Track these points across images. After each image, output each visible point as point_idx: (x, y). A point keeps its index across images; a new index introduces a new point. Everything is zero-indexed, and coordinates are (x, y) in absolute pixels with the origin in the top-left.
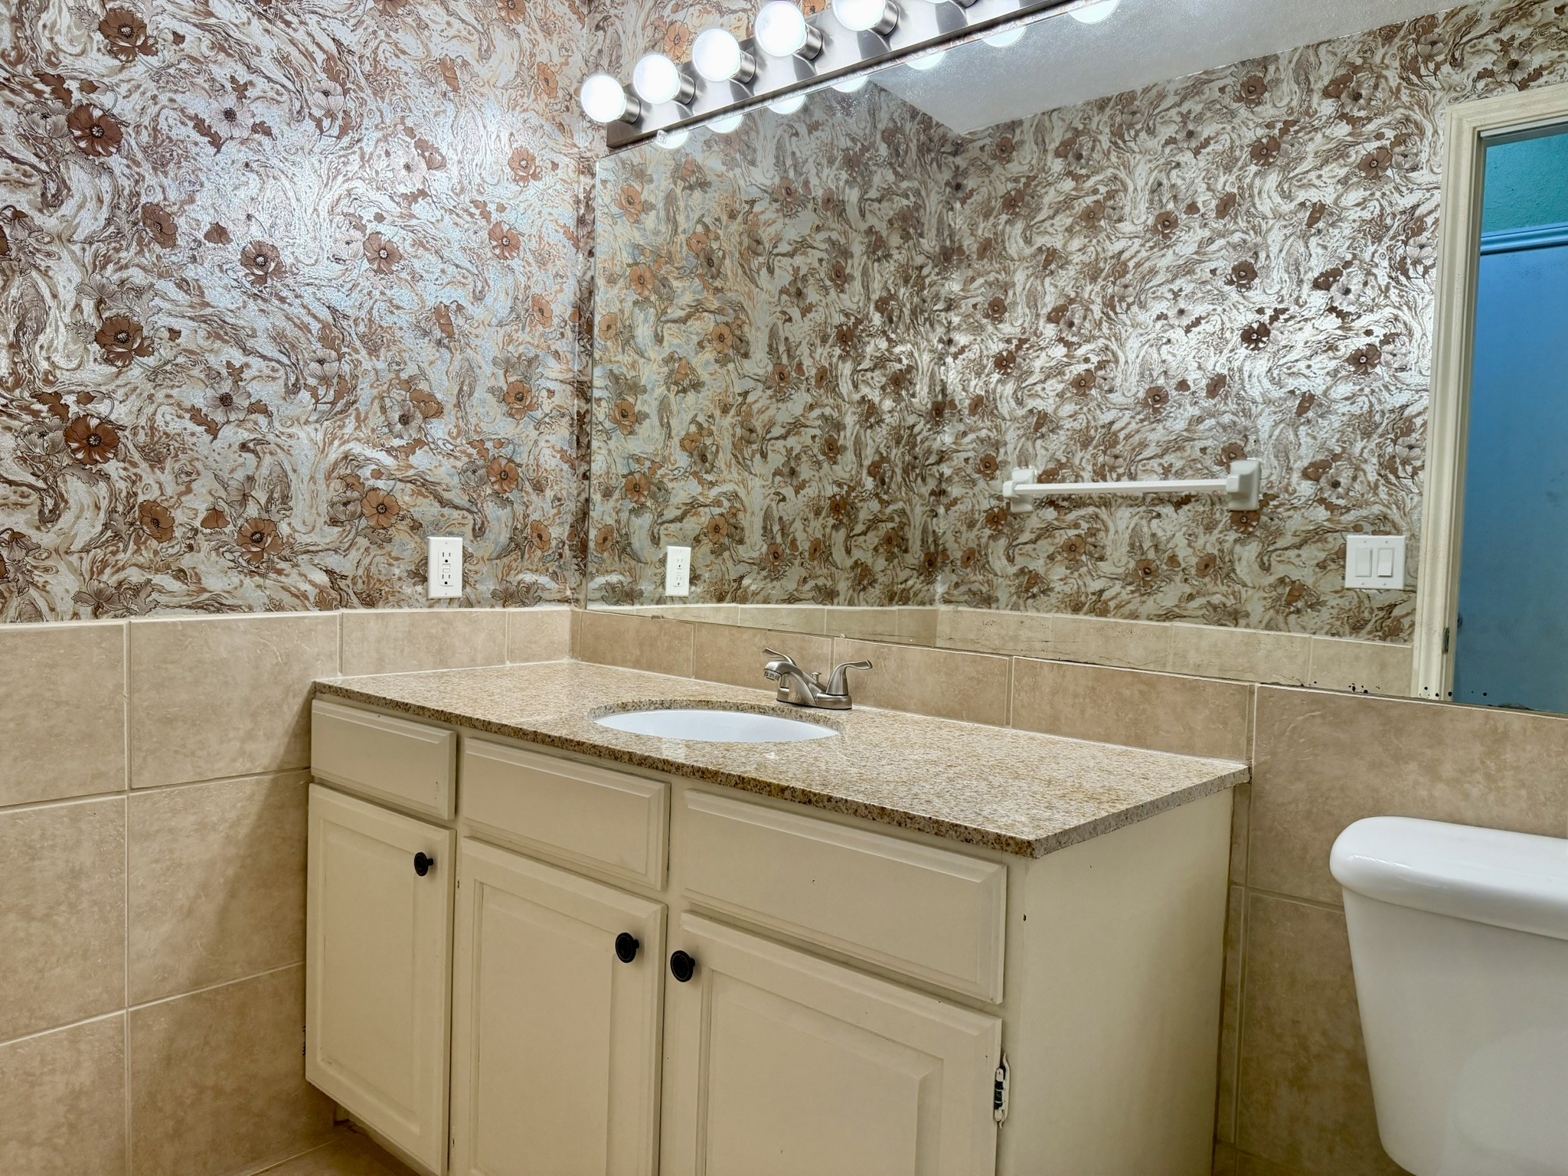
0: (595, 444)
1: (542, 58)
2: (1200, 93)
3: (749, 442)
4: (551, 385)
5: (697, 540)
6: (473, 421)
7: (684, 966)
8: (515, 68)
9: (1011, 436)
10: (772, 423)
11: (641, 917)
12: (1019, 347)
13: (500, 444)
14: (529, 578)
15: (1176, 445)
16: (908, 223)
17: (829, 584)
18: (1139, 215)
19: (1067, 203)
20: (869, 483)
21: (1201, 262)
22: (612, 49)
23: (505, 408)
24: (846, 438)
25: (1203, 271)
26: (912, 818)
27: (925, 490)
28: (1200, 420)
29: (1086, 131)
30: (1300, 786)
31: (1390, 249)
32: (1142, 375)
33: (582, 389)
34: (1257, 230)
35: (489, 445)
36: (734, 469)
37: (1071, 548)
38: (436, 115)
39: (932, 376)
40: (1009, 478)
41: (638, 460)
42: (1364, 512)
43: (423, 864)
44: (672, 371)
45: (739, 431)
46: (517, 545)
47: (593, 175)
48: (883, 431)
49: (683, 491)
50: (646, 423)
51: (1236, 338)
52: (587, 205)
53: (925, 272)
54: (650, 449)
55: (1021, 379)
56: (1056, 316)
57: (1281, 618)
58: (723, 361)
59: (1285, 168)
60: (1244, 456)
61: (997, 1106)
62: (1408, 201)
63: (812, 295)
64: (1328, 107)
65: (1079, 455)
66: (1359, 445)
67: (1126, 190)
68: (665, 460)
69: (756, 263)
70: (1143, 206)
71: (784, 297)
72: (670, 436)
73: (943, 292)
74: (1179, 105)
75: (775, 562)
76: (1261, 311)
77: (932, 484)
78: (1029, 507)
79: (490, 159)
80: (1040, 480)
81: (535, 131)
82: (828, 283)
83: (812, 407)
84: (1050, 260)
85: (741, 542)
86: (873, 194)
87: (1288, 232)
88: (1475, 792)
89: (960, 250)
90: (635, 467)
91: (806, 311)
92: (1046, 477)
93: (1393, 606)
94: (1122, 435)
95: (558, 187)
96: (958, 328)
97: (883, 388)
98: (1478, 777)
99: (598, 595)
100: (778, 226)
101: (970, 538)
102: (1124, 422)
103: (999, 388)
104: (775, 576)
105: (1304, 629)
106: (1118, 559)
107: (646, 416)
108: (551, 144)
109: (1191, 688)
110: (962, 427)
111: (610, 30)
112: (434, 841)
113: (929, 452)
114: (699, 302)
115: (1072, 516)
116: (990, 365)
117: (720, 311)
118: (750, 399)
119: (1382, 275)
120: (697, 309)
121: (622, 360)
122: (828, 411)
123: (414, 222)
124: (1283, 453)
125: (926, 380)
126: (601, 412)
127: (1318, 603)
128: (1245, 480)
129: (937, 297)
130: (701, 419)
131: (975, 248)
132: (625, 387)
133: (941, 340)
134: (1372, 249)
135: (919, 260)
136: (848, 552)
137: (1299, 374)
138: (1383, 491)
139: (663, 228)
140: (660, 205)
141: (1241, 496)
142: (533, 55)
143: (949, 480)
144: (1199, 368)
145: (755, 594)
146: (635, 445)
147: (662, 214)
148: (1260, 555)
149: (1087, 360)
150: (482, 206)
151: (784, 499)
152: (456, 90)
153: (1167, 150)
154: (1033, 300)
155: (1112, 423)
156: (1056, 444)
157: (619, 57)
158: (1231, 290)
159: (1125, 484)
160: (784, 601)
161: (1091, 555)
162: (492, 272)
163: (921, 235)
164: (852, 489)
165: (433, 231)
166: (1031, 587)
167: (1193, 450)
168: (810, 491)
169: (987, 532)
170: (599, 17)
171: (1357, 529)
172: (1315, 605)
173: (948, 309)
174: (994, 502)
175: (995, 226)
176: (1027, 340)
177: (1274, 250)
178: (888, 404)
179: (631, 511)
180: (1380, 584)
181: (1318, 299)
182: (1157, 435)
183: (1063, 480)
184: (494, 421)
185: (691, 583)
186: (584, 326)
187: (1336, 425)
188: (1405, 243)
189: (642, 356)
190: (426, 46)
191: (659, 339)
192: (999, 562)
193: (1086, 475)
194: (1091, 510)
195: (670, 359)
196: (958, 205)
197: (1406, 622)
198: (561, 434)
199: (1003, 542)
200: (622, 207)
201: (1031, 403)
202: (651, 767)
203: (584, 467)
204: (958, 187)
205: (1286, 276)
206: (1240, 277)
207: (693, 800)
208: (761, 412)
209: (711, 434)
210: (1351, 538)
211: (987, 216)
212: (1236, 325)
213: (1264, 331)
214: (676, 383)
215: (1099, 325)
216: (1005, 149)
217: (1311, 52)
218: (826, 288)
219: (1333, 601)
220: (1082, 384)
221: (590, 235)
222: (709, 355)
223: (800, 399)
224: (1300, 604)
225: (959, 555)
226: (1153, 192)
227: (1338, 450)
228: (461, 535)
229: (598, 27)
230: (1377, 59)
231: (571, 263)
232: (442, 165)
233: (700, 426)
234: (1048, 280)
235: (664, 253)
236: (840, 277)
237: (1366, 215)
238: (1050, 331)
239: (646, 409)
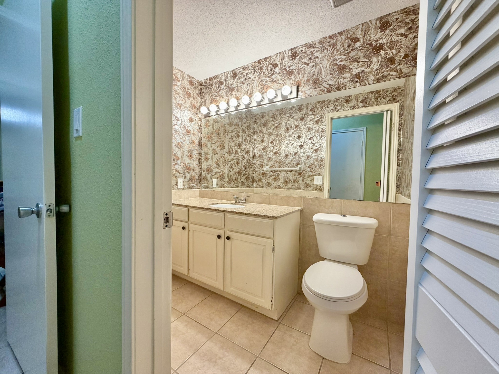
0: (202, 163)
1: (193, 103)
2: (292, 109)
3: (225, 162)
4: (195, 154)
5: (217, 178)
6: (184, 160)
7: (228, 238)
8: (189, 105)
9: (265, 161)
10: (228, 159)
11: (221, 232)
12: (266, 147)
13: (188, 164)
14: (192, 185)
15: (290, 163)
16: (248, 127)
17: (238, 185)
18: (284, 127)
19: (273, 125)
20: (243, 168)
21: (293, 135)
22: (204, 102)
23: (188, 158)
24: (240, 161)
25: (293, 136)
26: (261, 215)
27: (252, 170)
28: (293, 159)
29: (275, 114)
30: (309, 210)
31: (320, 134)
32: (285, 152)
33: (200, 155)
34: (301, 130)
35: (186, 164)
36: (223, 167)
37: (275, 178)
38: (178, 112)
39: (253, 151)
40: (265, 168)
41: (208, 166)
42: (317, 173)
43: (184, 228)
44: (213, 151)
45: (223, 161)
46: (191, 180)
47: (202, 121)
48: (245, 160)
49: (215, 170)
50: (210, 160)
51: (298, 147)
52: (201, 126)
53: (251, 135)
54: (210, 164)
55: (266, 152)
56: (271, 142)
57: (305, 189)
58: (221, 149)
59: (305, 121)
60: (300, 164)
61: (273, 251)
62: (322, 127)
63: (234, 139)
64: (310, 113)
65: (276, 164)
66: (316, 163)
67: (282, 124)
68: (212, 165)
69: (225, 134)
70: (284, 126)
71: (230, 139)
72: (213, 162)
73: (254, 138)
74: (289, 111)
75: (229, 181)
76: (302, 143)
77: (253, 168)
78: (268, 172)
79: (186, 119)
80: (270, 168)
81: (192, 114)
82: (237, 137)
83: (234, 157)
84: (270, 134)
85: (224, 178)
86: (243, 123)
87: (305, 131)
88: (330, 210)
89: (256, 132)
90: (208, 167)
91: (233, 141)
92: (271, 167)
93: (321, 186)
94: (282, 161)
95: (196, 123)
96: (256, 144)
97: (245, 153)
98: (330, 207)
99: (203, 187)
100: (229, 128)
101: (259, 177)
102: (283, 159)
103: (263, 153)
104: (229, 184)
105: (309, 190)
106: (282, 180)
107: (209, 159)
108: (195, 116)
109: (295, 198)
110: (257, 159)
111: (204, 99)
112: (185, 225)
113: (252, 163)
114: (217, 140)
115: (275, 173)
116: (262, 150)
117: (220, 142)
118: (225, 155)
119: (318, 138)
120: (217, 141)
121: (206, 150)
122: (237, 157)
123: (175, 129)
124: (305, 164)
125: (252, 152)
126: (203, 158)
127: (311, 186)
128: (300, 168)
129: (253, 139)
130: (218, 159)
131: (259, 131)
132: (207, 154)
133: (254, 146)
134: (317, 134)
135: (250, 133)
136: (240, 180)
137: (307, 152)
138: (319, 170)
139: (212, 129)
140: (211, 126)
141: (299, 170)
142: (192, 102)
143: (256, 168)
144: (293, 151)
145: (226, 187)
146: (208, 163)
147: (212, 127)
148: (302, 179)
149: (276, 149)
150: (185, 126)
151: (230, 171)
152: (181, 108)
153: (288, 118)
154: (268, 140)
155: (280, 159)
156: (272, 162)
157: (206, 103)
158: (297, 139)
159: (283, 169)
160: (231, 188)
161: (278, 179)
162: (186, 137)
163: (250, 129)
164: (241, 170)
165: (178, 130)
166: (269, 185)
167: (292, 163)
168: (234, 170)
169: (262, 176)
170: (202, 96)
171: (316, 175)
172: (310, 186)
173: (255, 141)
174: (263, 171)
175: (262, 128)
176: (267, 146)
177: (303, 134)
178: (246, 156)
179: (207, 174)
180: (319, 183)
181: (310, 141)
182: (287, 161)
183: (273, 168)
184: (187, 160)
185: (217, 185)
186: (200, 145)
187: (313, 160)
188: (322, 133)
189: (209, 149)
190: (176, 101)
191: (211, 146)
192: (264, 181)
193: (277, 167)
194: (278, 173)
195: (213, 149)
196: (256, 125)
197: (323, 189)
198: (197, 162)
199: (264, 178)
200: (205, 126)
201: (268, 156)
202: (222, 211)
203: (200, 167)
204: (256, 122)
205: (305, 138)
206: (299, 138)
207: (229, 215)
208: (227, 157)
209: (219, 161)
210: (315, 176)
211: (260, 127)
212: (298, 145)
213: (302, 146)
214: (214, 153)
215: (278, 144)
216: (263, 116)
217: (308, 104)
218: (236, 138)
219: (313, 186)
220: (276, 153)
221: (201, 131)
222: (219, 149)
223: (233, 155)
224: (308, 186)
225: (257, 180)
226: (285, 124)
227: (313, 164)
228: (182, 178)
229: (202, 98)
230: (317, 106)
231: (198, 134)
232: (179, 120)
233: (218, 160)
234: (270, 137)
235: (212, 133)
236: (238, 136)
237: (316, 129)
238: (271, 145)
239: (209, 157)
